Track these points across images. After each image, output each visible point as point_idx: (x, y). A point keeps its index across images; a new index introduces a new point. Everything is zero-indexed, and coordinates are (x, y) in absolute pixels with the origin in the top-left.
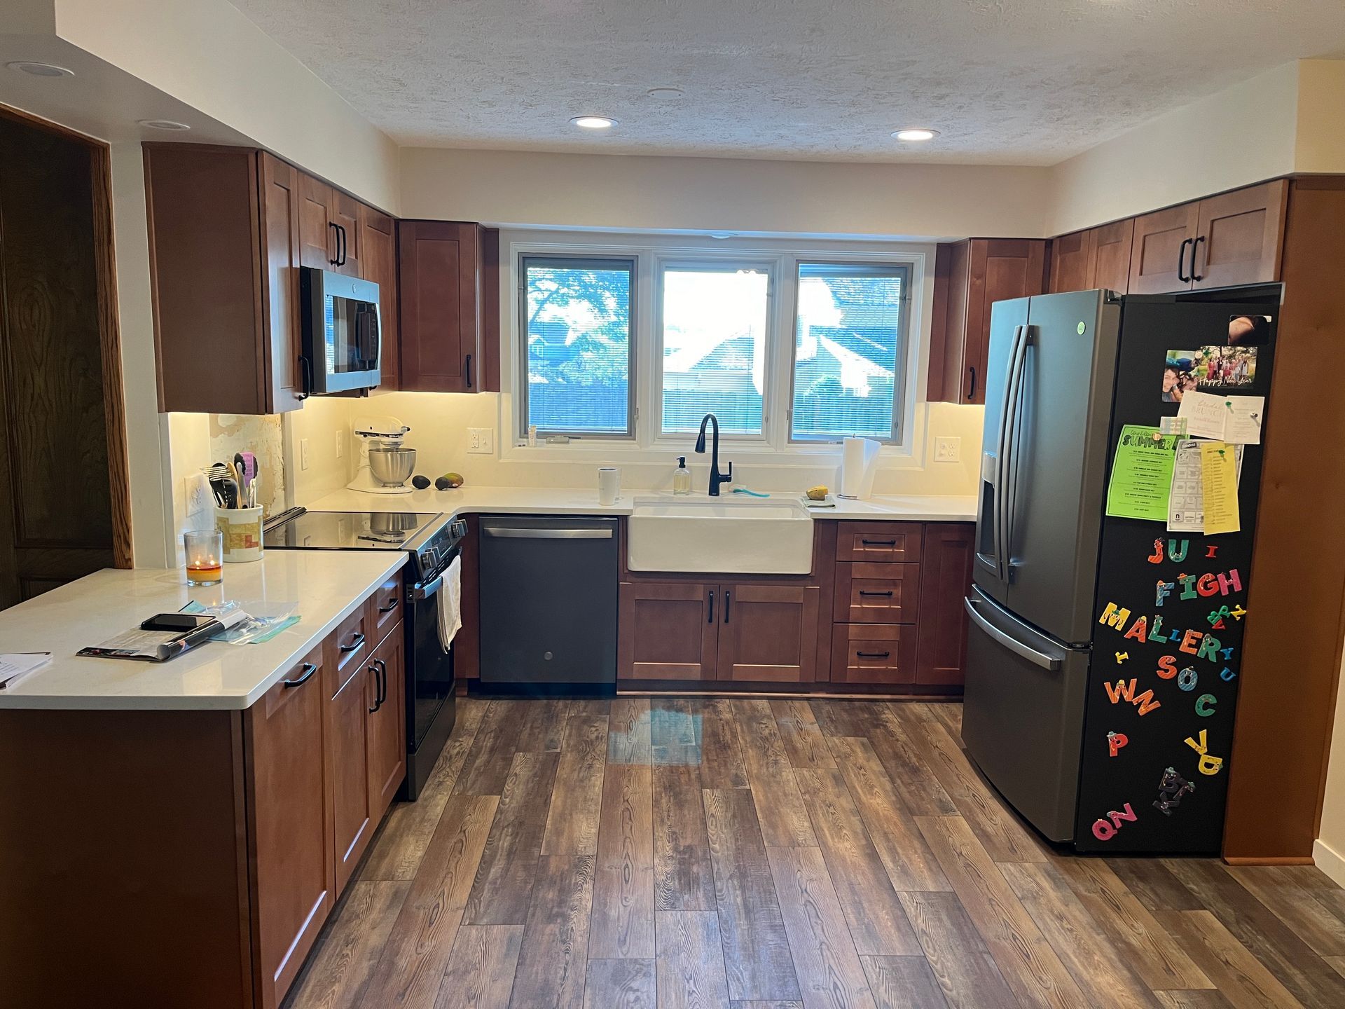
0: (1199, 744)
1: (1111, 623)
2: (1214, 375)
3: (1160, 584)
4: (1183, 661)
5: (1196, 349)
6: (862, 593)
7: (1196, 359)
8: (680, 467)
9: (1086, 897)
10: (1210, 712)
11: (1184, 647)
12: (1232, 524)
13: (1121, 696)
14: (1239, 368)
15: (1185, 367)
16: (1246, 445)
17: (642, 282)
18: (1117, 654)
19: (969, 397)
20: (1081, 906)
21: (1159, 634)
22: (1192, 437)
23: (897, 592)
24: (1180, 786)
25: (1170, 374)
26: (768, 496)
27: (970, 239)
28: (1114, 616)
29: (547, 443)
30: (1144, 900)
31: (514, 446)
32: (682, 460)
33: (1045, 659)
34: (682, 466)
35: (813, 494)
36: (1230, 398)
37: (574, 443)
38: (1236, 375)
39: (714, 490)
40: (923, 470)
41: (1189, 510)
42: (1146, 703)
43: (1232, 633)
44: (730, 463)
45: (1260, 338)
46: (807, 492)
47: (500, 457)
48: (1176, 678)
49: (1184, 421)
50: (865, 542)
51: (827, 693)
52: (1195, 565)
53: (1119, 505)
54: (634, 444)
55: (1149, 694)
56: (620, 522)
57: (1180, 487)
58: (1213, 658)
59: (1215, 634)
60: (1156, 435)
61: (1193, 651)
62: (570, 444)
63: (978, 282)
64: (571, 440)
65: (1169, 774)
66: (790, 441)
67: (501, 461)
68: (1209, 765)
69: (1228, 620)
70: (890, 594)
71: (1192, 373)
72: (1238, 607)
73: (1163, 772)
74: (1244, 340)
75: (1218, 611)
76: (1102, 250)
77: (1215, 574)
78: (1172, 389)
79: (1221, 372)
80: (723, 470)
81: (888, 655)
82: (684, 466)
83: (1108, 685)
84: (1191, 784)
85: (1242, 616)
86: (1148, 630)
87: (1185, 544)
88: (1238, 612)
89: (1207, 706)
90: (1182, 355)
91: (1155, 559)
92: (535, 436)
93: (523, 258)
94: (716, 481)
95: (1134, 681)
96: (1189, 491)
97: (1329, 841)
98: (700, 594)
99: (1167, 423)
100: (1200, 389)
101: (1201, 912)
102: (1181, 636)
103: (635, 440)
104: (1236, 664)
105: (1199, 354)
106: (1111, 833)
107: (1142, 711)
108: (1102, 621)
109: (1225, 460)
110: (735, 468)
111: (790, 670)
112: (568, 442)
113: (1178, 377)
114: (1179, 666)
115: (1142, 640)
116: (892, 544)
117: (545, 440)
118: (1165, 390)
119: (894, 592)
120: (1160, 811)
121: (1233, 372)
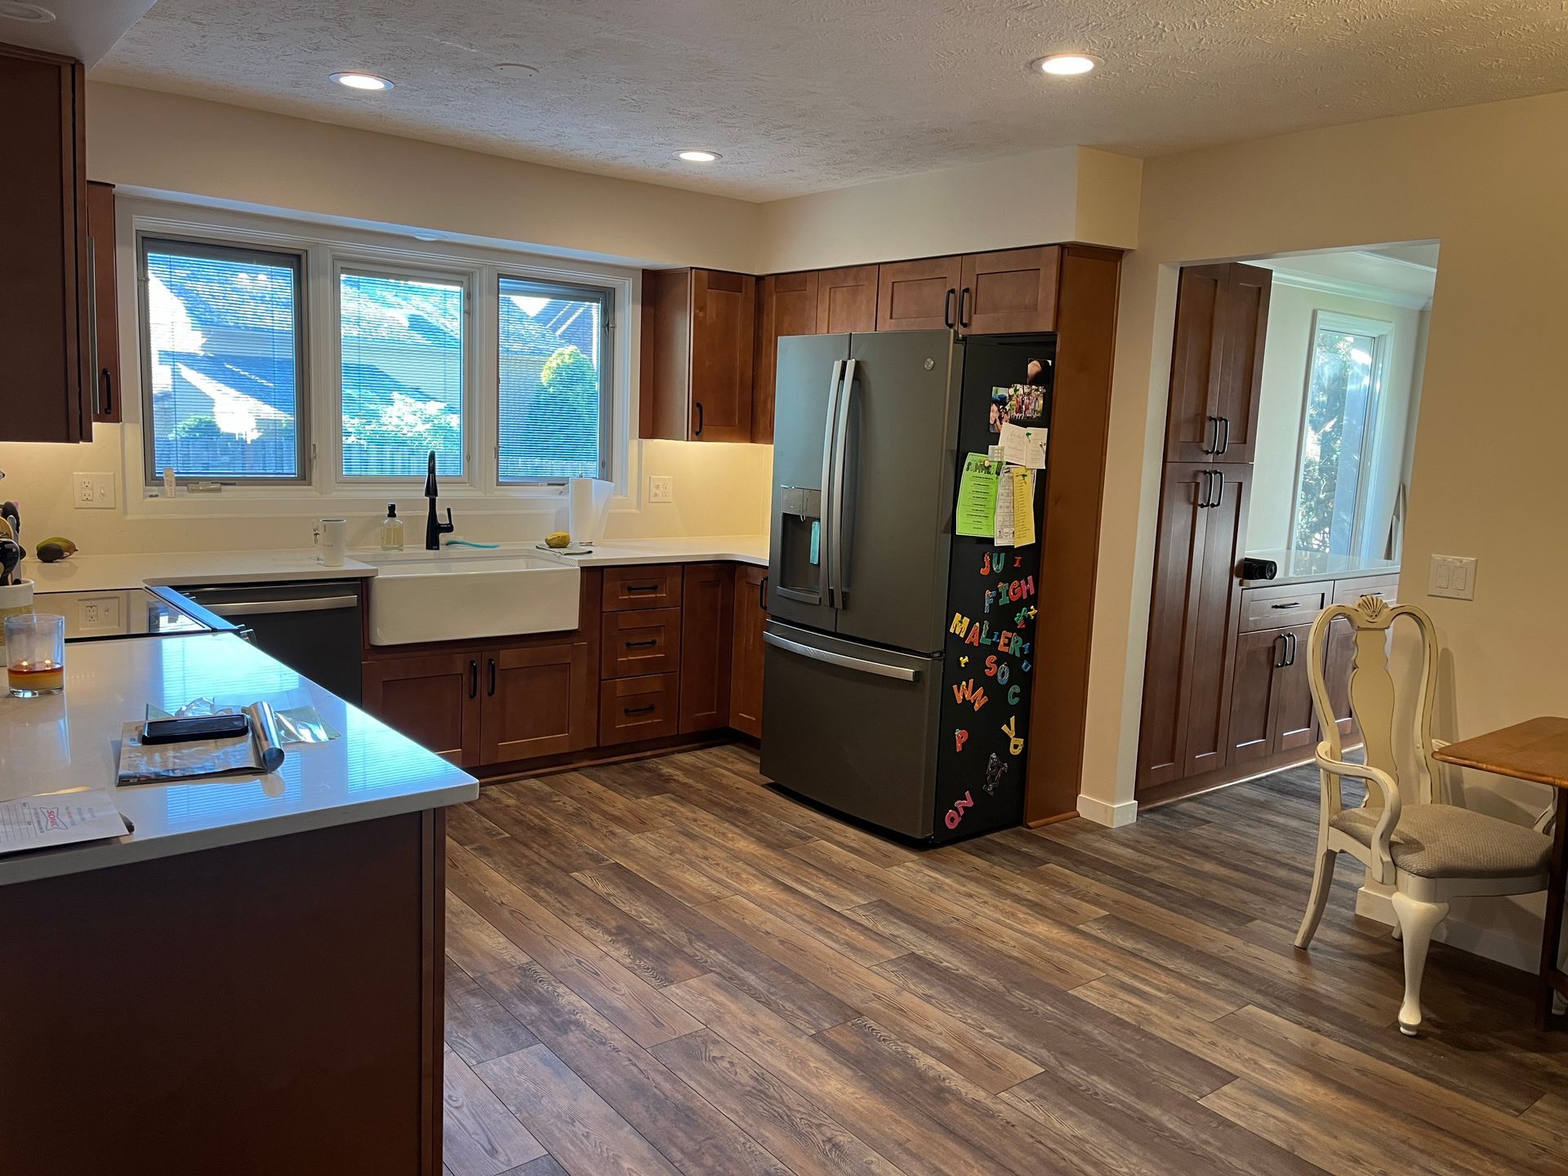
0: (1009, 730)
1: (957, 633)
2: (1019, 410)
3: (988, 592)
4: (1002, 658)
5: (1009, 387)
6: (628, 645)
7: (1009, 395)
8: (389, 516)
9: (968, 876)
10: (1017, 700)
11: (1001, 648)
12: (1030, 539)
13: (964, 696)
14: (1033, 404)
15: (1002, 401)
16: (1038, 470)
17: (313, 286)
18: (961, 658)
19: (697, 433)
20: (974, 884)
21: (987, 637)
22: (1008, 463)
23: (661, 640)
24: (999, 768)
25: (994, 407)
26: (498, 546)
27: (692, 268)
28: (960, 625)
29: (188, 491)
30: (1006, 867)
31: (145, 497)
32: (392, 508)
33: (908, 673)
34: (392, 514)
35: (555, 541)
36: (1030, 430)
37: (225, 491)
38: (1032, 410)
39: (432, 543)
40: (638, 512)
41: (1006, 526)
42: (979, 699)
43: (1029, 631)
44: (449, 510)
45: (1044, 378)
46: (546, 540)
47: (125, 513)
48: (996, 675)
49: (1002, 449)
50: (630, 589)
51: (592, 760)
52: (1009, 575)
53: (965, 527)
54: (310, 490)
55: (980, 690)
56: (362, 585)
57: (1001, 507)
58: (1018, 654)
59: (1020, 632)
60: (986, 462)
61: (1006, 649)
62: (223, 493)
63: (701, 314)
64: (223, 487)
65: (993, 759)
66: (499, 484)
67: (128, 518)
68: (1016, 746)
69: (1027, 619)
70: (654, 642)
71: (1007, 407)
72: (1032, 607)
73: (989, 757)
74: (1036, 380)
75: (1021, 613)
76: (835, 292)
77: (1019, 581)
78: (995, 422)
79: (1024, 407)
80: (442, 519)
81: (654, 708)
82: (394, 516)
83: (955, 687)
84: (1006, 764)
85: (1035, 615)
86: (979, 636)
87: (1003, 556)
88: (1033, 612)
89: (1015, 695)
90: (1002, 392)
91: (984, 571)
92: (174, 484)
93: (143, 238)
94: (435, 532)
95: (971, 681)
96: (1006, 510)
97: (1087, 793)
98: (460, 665)
99: (993, 449)
100: (1013, 421)
101: (1047, 865)
102: (999, 637)
103: (310, 485)
104: (1030, 657)
105: (1011, 391)
106: (958, 820)
107: (977, 707)
108: (952, 630)
109: (1025, 483)
110: (454, 516)
111: (559, 741)
112: (219, 490)
113: (999, 410)
114: (998, 663)
115: (976, 644)
116: (654, 589)
117: (185, 488)
118: (992, 422)
119: (657, 639)
120: (986, 793)
121: (1030, 407)
